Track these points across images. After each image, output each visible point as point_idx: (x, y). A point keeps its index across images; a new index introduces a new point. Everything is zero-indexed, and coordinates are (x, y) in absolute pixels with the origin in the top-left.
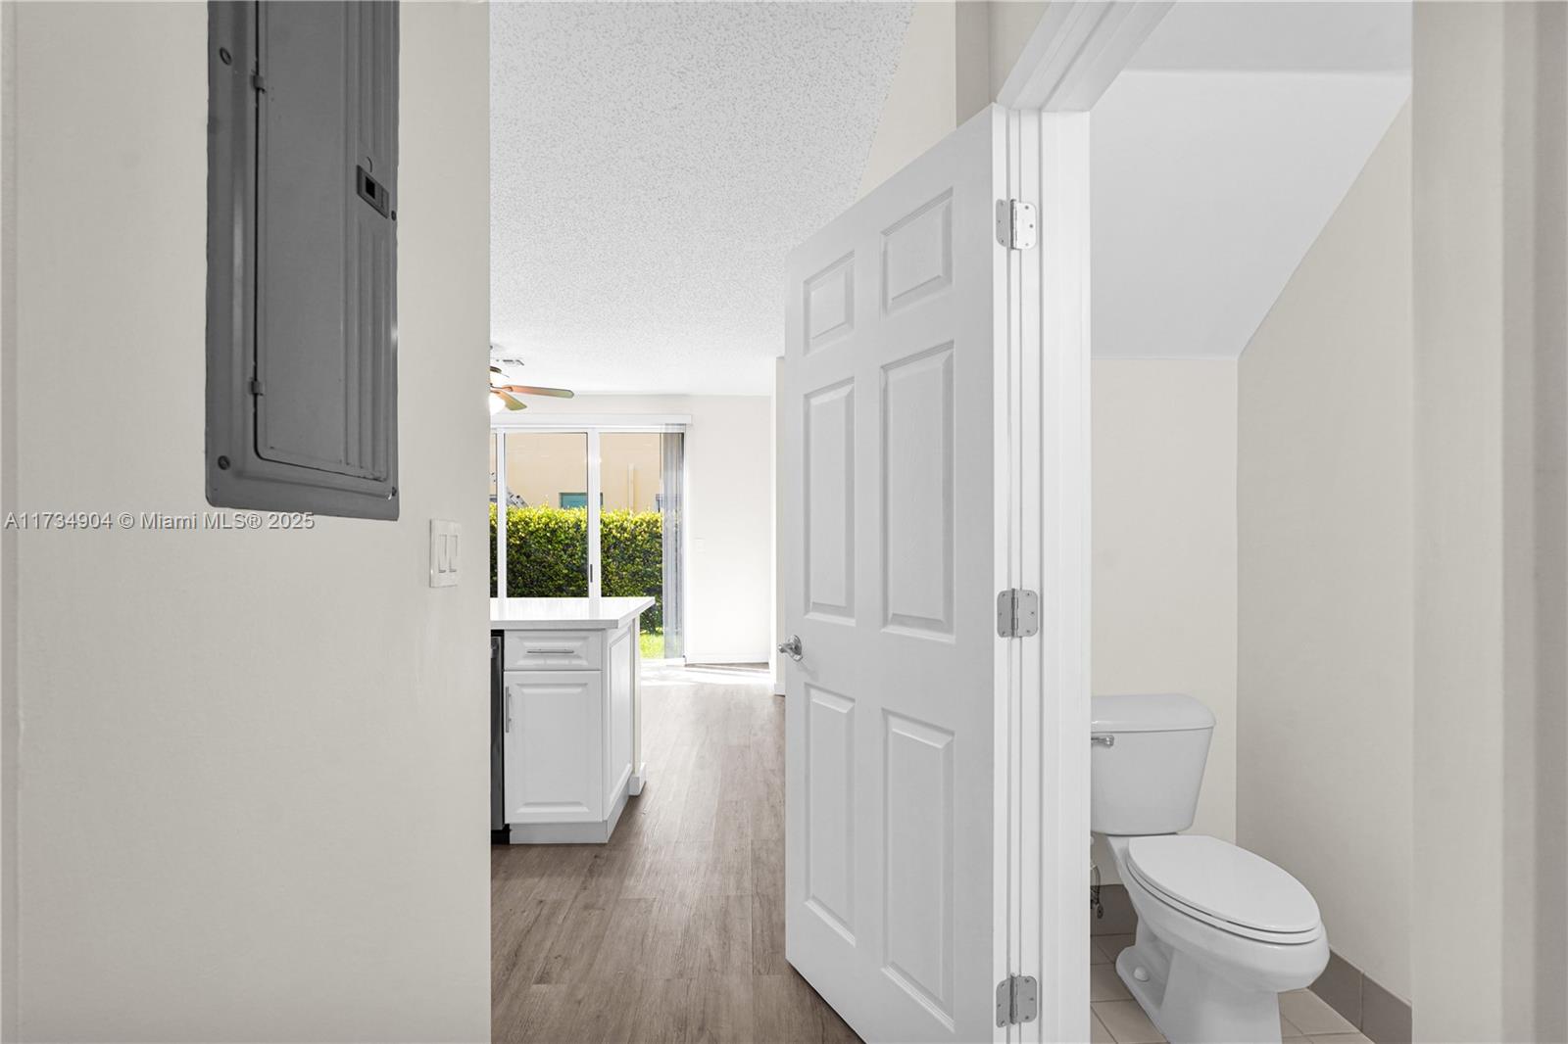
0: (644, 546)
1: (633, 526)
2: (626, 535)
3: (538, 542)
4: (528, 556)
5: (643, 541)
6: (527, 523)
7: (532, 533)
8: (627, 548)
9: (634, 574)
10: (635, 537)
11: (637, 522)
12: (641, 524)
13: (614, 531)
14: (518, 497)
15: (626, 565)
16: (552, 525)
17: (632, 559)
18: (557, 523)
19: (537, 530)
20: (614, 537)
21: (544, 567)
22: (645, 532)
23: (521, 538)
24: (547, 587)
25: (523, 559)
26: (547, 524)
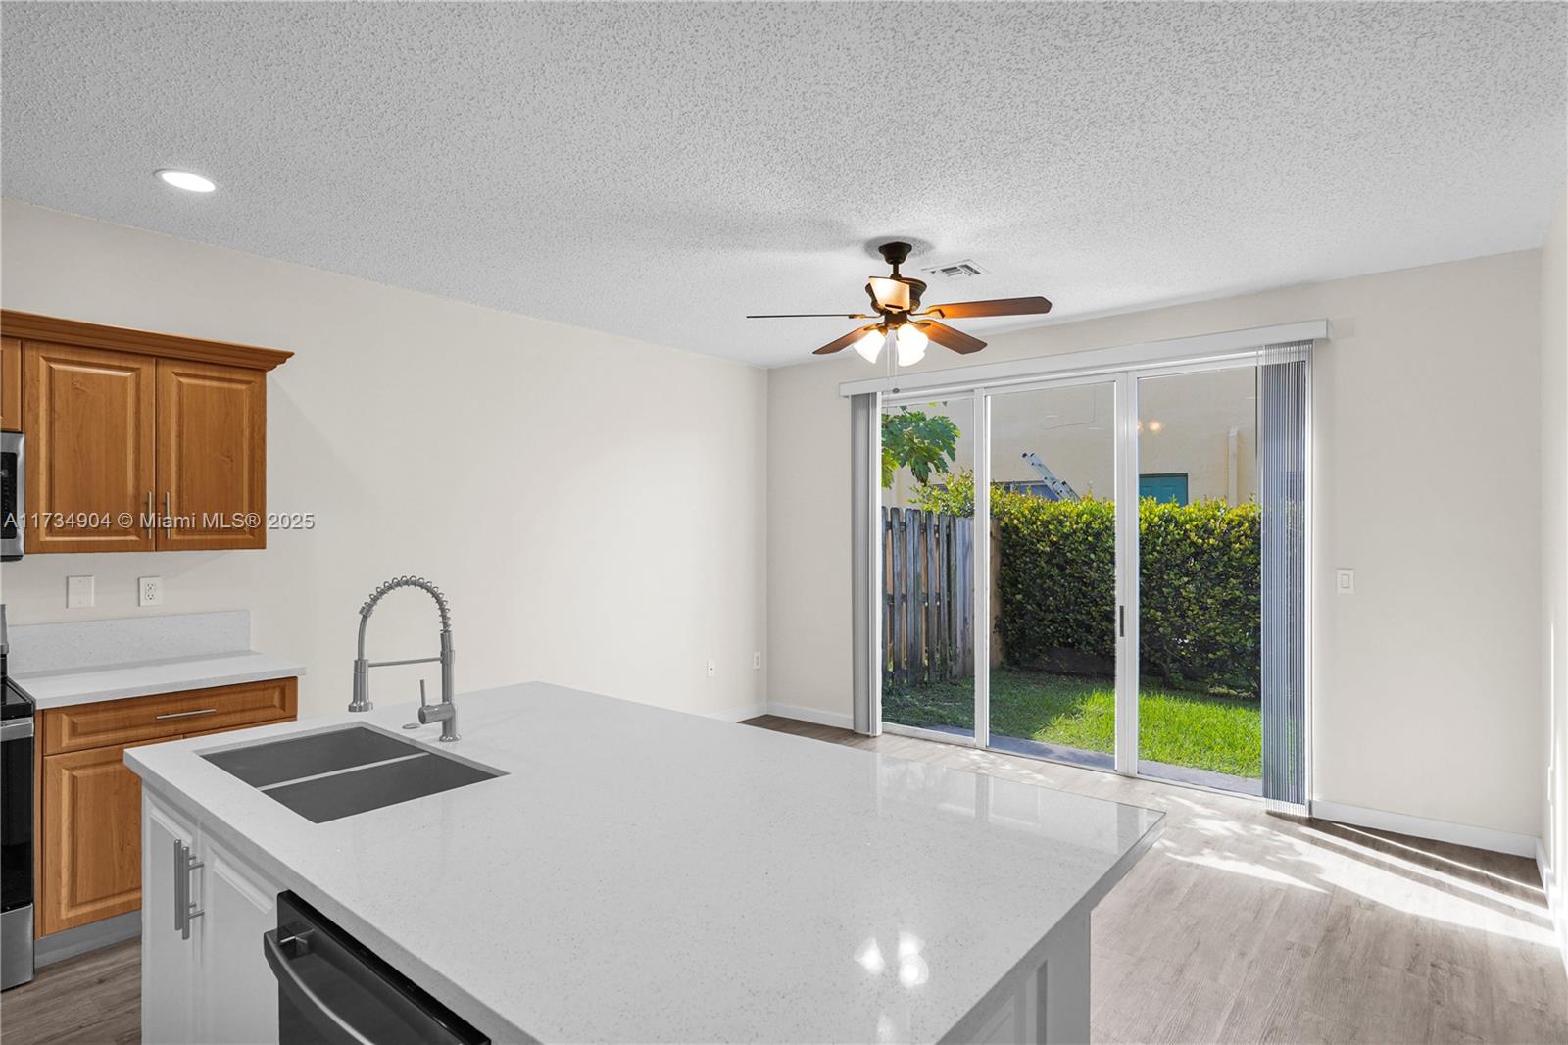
0: (1244, 560)
1: (1225, 527)
2: (1212, 541)
3: (1076, 550)
4: (1062, 568)
5: (1244, 551)
6: (1061, 522)
7: (1066, 537)
8: (1213, 562)
9: (1226, 604)
10: (1226, 545)
11: (1232, 521)
12: (1240, 524)
13: (1192, 535)
14: (1064, 483)
15: (1213, 588)
16: (1095, 525)
17: (1222, 579)
18: (1103, 523)
19: (1075, 532)
20: (1193, 544)
21: (1085, 584)
22: (1246, 536)
23: (1053, 544)
24: (1088, 613)
25: (1055, 572)
26: (1088, 525)
